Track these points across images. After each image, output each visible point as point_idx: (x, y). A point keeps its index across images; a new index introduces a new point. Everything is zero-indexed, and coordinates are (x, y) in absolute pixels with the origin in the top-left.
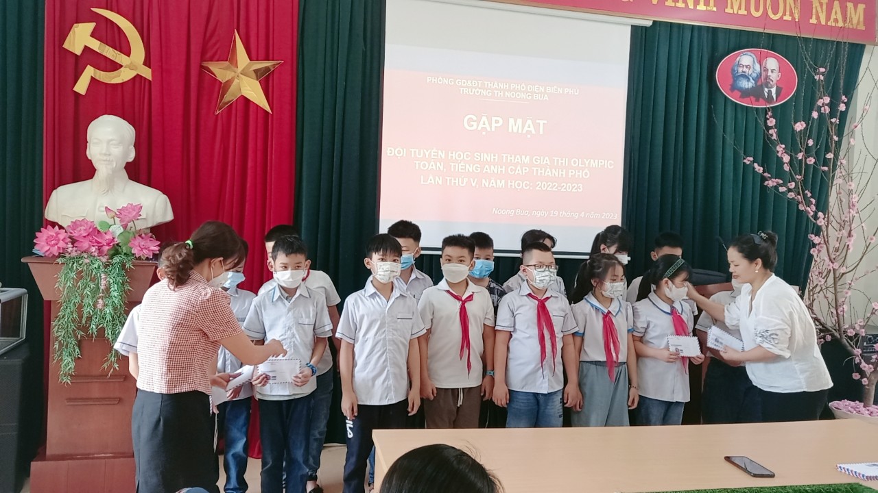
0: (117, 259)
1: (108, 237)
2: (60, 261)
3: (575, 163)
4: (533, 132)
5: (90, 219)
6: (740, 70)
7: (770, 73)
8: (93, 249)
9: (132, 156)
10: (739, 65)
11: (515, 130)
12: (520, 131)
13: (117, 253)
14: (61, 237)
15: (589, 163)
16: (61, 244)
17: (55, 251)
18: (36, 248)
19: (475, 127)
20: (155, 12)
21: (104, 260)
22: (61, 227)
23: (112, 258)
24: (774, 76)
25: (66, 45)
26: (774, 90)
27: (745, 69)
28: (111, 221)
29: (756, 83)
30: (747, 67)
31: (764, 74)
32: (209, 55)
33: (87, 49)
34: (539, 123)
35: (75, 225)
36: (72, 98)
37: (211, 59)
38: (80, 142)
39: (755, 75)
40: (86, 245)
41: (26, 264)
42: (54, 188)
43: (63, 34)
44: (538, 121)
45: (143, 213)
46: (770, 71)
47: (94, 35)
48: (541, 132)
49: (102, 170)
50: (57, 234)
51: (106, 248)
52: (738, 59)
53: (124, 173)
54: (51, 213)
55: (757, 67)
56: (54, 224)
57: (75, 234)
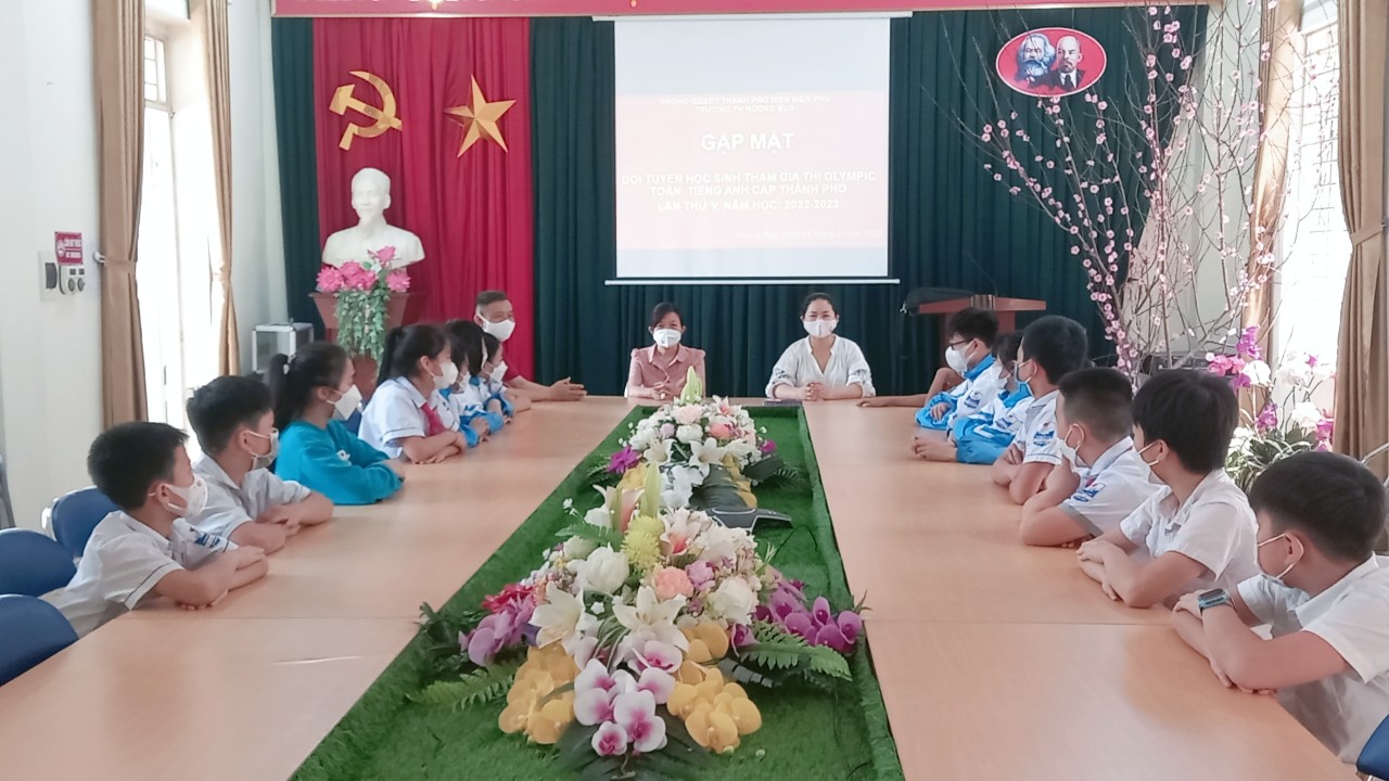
0: (377, 292)
1: (371, 275)
2: (336, 295)
3: (828, 176)
4: (780, 147)
5: (356, 261)
6: (1028, 55)
7: (1067, 55)
8: (360, 285)
9: (387, 204)
10: (1025, 50)
11: (758, 147)
12: (764, 147)
13: (377, 288)
14: (337, 275)
15: (846, 176)
16: (337, 282)
17: (332, 287)
18: (319, 285)
19: (712, 148)
20: (402, 68)
21: (368, 293)
22: (335, 268)
23: (373, 292)
24: (1074, 59)
25: (332, 108)
26: (1073, 76)
27: (1034, 54)
28: (371, 261)
29: (1049, 69)
30: (1036, 51)
31: (1059, 56)
32: (450, 101)
33: (349, 109)
34: (785, 138)
35: (346, 265)
36: (338, 155)
37: (452, 106)
38: (346, 194)
39: (1047, 59)
40: (353, 282)
41: (312, 299)
42: (329, 235)
43: (329, 97)
44: (784, 135)
45: (397, 254)
46: (1067, 53)
47: (354, 95)
48: (788, 146)
49: (365, 217)
50: (333, 273)
51: (369, 284)
52: (1024, 43)
53: (383, 220)
54: (327, 257)
55: (1051, 50)
56: (330, 266)
57: (346, 273)
